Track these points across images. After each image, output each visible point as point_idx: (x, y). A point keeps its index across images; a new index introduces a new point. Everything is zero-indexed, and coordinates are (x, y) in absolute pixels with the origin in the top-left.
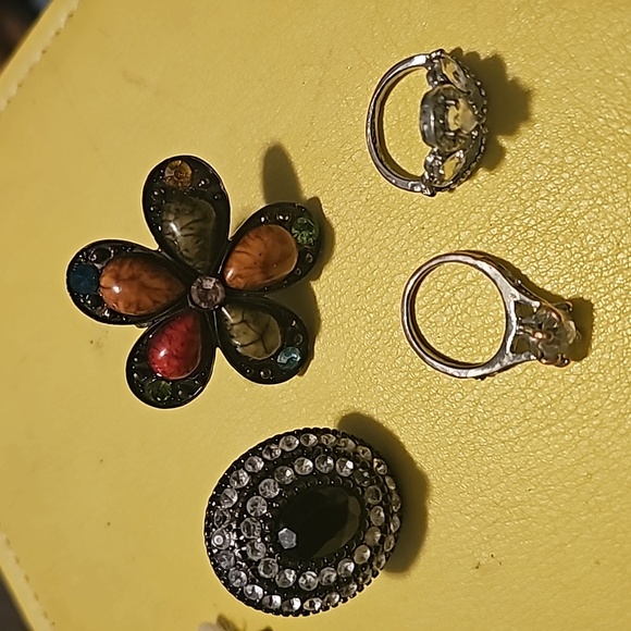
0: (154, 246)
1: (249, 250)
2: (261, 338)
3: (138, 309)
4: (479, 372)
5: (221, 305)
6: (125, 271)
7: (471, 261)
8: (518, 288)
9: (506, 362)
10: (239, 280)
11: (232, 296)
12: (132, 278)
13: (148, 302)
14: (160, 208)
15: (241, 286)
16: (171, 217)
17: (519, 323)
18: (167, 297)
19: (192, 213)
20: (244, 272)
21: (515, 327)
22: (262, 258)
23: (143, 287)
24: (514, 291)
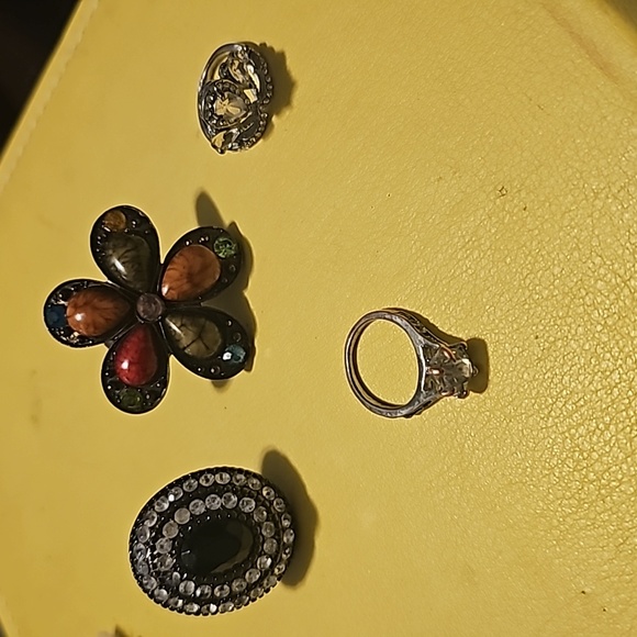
0: (104, 279)
1: (175, 266)
2: (199, 337)
3: (96, 328)
4: (404, 412)
5: (164, 316)
6: (81, 300)
7: (387, 316)
8: (424, 335)
9: (423, 399)
10: (173, 292)
11: (171, 308)
12: (85, 304)
13: (101, 320)
14: (103, 249)
15: (176, 298)
16: (111, 252)
17: (427, 364)
18: (115, 314)
19: (125, 246)
20: (174, 285)
21: (425, 368)
22: (186, 271)
23: (95, 308)
24: (420, 338)
